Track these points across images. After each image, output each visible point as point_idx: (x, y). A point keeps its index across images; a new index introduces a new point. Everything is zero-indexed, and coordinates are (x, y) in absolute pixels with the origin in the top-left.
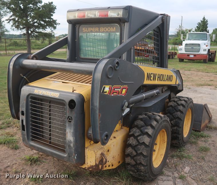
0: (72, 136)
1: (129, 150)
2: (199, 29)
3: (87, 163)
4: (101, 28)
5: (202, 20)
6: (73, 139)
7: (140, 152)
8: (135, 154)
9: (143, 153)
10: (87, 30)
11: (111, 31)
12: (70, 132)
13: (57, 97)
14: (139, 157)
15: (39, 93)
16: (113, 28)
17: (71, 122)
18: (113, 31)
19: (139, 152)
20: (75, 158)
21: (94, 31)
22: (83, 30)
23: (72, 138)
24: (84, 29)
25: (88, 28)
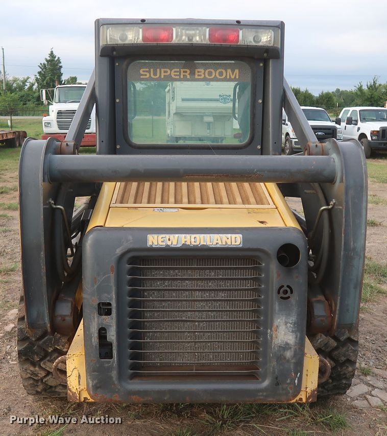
0: (293, 332)
1: (320, 341)
2: (45, 77)
3: (306, 388)
4: (196, 71)
5: (49, 58)
6: (296, 337)
7: (345, 337)
8: (336, 344)
9: (352, 337)
10: (155, 74)
11: (228, 77)
12: (286, 323)
13: (238, 243)
14: (345, 349)
15: (169, 243)
16: (233, 71)
17: (289, 297)
18: (233, 77)
19: (343, 338)
20: (296, 381)
21: (177, 77)
22: (143, 75)
23: (291, 337)
24: (143, 71)
25: (158, 70)
